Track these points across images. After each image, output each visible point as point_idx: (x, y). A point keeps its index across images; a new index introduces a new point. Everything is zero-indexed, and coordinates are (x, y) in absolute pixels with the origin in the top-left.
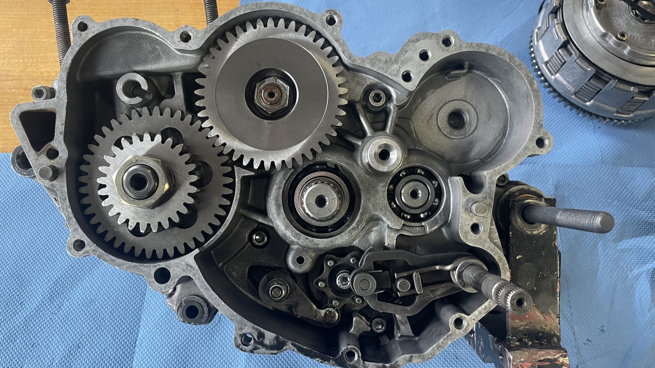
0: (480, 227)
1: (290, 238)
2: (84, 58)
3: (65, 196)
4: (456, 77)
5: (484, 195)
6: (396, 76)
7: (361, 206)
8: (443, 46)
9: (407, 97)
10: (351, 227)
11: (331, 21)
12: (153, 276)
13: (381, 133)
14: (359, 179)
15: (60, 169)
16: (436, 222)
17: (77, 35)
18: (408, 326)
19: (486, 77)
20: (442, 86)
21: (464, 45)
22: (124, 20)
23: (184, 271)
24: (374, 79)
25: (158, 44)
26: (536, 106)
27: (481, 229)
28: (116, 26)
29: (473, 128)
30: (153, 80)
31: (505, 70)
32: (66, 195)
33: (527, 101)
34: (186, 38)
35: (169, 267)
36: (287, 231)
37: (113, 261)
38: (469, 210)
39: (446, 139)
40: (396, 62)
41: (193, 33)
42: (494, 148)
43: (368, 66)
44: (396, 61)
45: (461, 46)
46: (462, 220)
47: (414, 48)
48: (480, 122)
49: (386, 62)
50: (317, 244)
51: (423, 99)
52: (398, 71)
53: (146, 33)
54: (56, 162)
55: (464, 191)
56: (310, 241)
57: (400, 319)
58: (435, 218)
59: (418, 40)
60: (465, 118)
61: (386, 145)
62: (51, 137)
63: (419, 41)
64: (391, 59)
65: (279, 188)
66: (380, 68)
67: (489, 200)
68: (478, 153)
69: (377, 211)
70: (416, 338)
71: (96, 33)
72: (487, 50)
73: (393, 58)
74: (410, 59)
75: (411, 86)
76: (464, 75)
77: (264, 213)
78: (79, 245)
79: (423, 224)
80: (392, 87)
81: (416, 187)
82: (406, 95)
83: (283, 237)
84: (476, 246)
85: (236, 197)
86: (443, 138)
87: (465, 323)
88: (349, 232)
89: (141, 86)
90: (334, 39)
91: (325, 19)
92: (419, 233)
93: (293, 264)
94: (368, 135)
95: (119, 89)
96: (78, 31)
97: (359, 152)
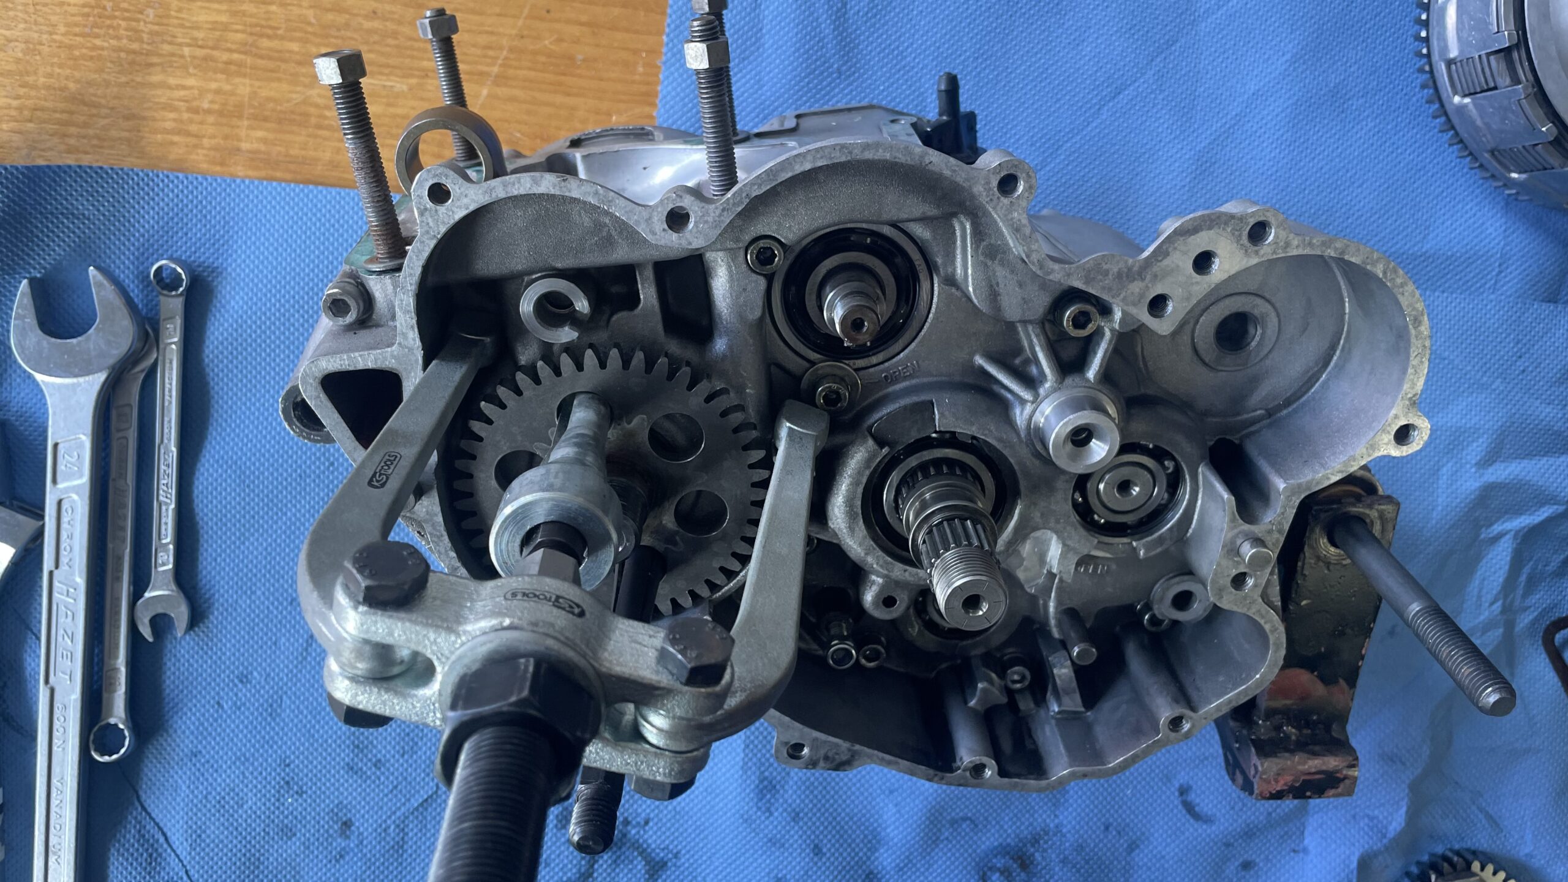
0: (1248, 579)
8: (1248, 243)
11: (1007, 186)
13: (1077, 378)
14: (1020, 469)
17: (428, 213)
21: (1295, 242)
22: (535, 180)
28: (516, 193)
29: (1264, 351)
32: (442, 527)
34: (678, 220)
38: (1235, 551)
39: (1206, 372)
40: (1140, 275)
41: (694, 211)
42: (1298, 390)
46: (1218, 569)
47: (1184, 248)
48: (1284, 337)
49: (1119, 276)
52: (1142, 294)
55: (1233, 521)
56: (912, 575)
58: (1159, 536)
59: (1196, 230)
60: (1253, 329)
63: (1198, 232)
64: (1129, 271)
65: (854, 484)
68: (1266, 398)
70: (1089, 714)
71: (473, 207)
73: (1135, 269)
74: (1172, 271)
75: (1165, 326)
79: (1133, 541)
81: (1137, 479)
83: (857, 562)
84: (1236, 609)
86: (1199, 368)
87: (1186, 725)
89: (573, 305)
90: (1012, 226)
91: (995, 184)
92: (1123, 552)
93: (876, 607)
94: (1048, 385)
95: (526, 307)
96: (430, 204)
97: (1026, 417)
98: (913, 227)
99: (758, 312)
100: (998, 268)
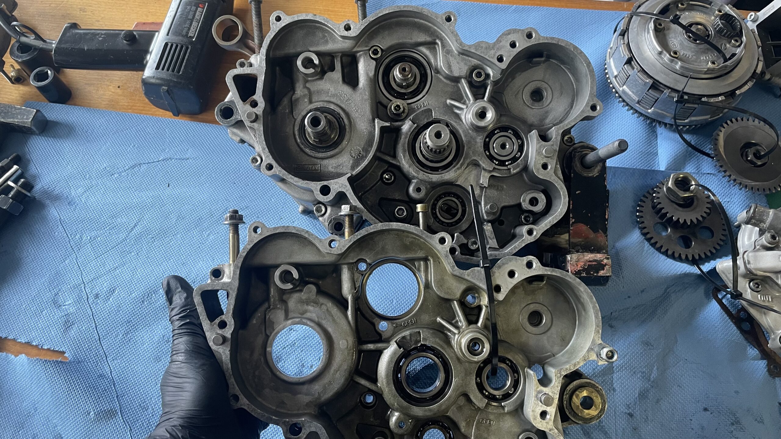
1: (412, 174)
3: (261, 133)
4: (537, 64)
5: (552, 143)
6: (492, 58)
7: (464, 153)
8: (526, 38)
9: (501, 75)
10: (456, 167)
11: (449, 19)
12: (319, 190)
13: (481, 100)
14: (464, 134)
15: (259, 115)
16: (518, 166)
17: (274, 25)
18: (495, 240)
19: (559, 64)
20: (527, 70)
21: (542, 38)
22: (307, 15)
23: (340, 188)
24: (477, 61)
25: (327, 33)
26: (591, 82)
27: (549, 167)
28: (301, 19)
29: (549, 102)
30: (321, 58)
32: (262, 132)
33: (586, 80)
35: (330, 184)
36: (410, 168)
38: (541, 153)
39: (529, 109)
41: (353, 25)
42: (563, 117)
43: (473, 51)
44: (493, 48)
45: (539, 39)
46: (536, 161)
49: (486, 48)
50: (431, 179)
51: (513, 79)
52: (494, 55)
53: (319, 25)
54: (255, 110)
55: (538, 140)
56: (426, 177)
57: (489, 235)
58: (518, 163)
59: (509, 34)
60: (543, 94)
61: (484, 108)
62: (254, 93)
64: (489, 46)
65: (406, 138)
66: (481, 52)
67: (555, 146)
68: (552, 120)
69: (476, 156)
71: (287, 23)
72: (557, 42)
73: (491, 46)
75: (504, 65)
76: (544, 62)
77: (394, 156)
78: (270, 167)
79: (509, 167)
80: (490, 68)
81: (505, 141)
82: (500, 72)
83: (406, 173)
84: (545, 179)
87: (535, 232)
88: (455, 171)
90: (450, 31)
91: (444, 18)
92: (506, 174)
93: (414, 193)
94: (471, 102)
95: (299, 63)
96: (275, 22)
97: (464, 114)
98: (423, 49)
99: (373, 73)
100: (450, 57)
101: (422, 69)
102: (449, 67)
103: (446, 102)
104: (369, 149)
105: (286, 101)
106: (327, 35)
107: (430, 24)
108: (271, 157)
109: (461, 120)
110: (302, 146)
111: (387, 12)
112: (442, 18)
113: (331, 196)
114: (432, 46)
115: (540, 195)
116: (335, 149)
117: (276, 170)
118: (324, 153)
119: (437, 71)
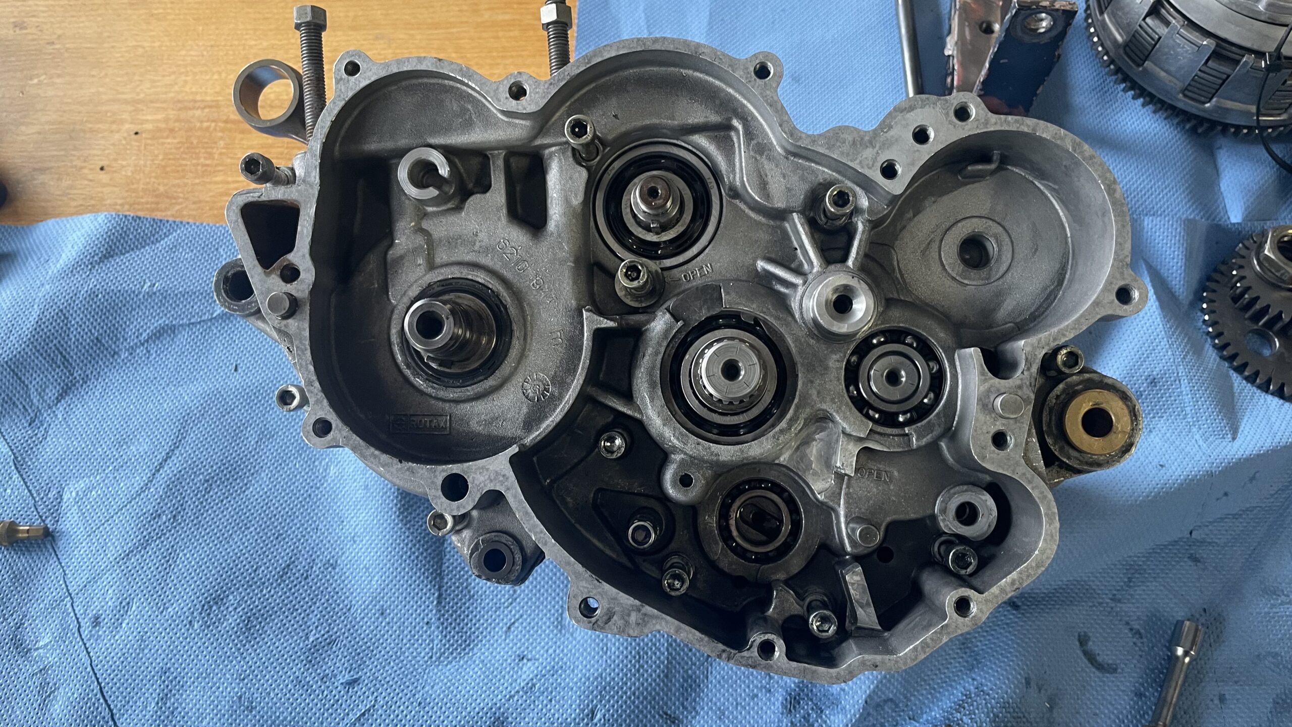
0: (1008, 438)
1: (670, 441)
2: (349, 122)
3: (304, 345)
4: (978, 176)
5: (1018, 382)
6: (870, 168)
7: (798, 393)
9: (888, 206)
10: (777, 429)
11: (762, 72)
12: (439, 486)
13: (839, 265)
14: (796, 346)
15: (301, 301)
16: (930, 427)
17: (342, 82)
18: (872, 610)
19: (1031, 178)
20: (952, 191)
21: (993, 120)
22: (420, 60)
23: (491, 481)
24: (830, 172)
25: (469, 102)
26: (1117, 231)
27: (1011, 441)
28: (405, 69)
29: (1004, 268)
30: (457, 161)
31: (1065, 166)
32: (307, 342)
33: (1104, 222)
34: (518, 92)
35: (466, 473)
36: (666, 428)
37: (375, 457)
38: (990, 406)
39: (955, 285)
40: (871, 143)
42: (1040, 306)
43: (821, 150)
45: (987, 121)
46: (978, 425)
47: (903, 122)
48: (1018, 256)
49: (854, 143)
50: (717, 455)
52: (875, 160)
53: (451, 83)
54: (292, 288)
55: (982, 374)
56: (705, 449)
57: (858, 597)
58: (929, 422)
59: (911, 109)
61: (846, 287)
62: (290, 247)
63: (913, 110)
64: (862, 139)
65: (656, 353)
66: (842, 153)
67: (1025, 390)
68: (1013, 311)
69: (825, 403)
70: (886, 634)
71: (373, 79)
72: (1033, 130)
73: (867, 138)
74: (896, 140)
75: (897, 187)
76: (993, 173)
77: (628, 396)
78: (322, 428)
79: (907, 430)
80: (863, 189)
82: (886, 202)
83: (657, 439)
85: (584, 363)
86: (948, 282)
87: (974, 609)
88: (774, 437)
89: (437, 170)
90: (766, 101)
91: (752, 69)
92: (899, 446)
93: (674, 486)
94: (815, 270)
95: (402, 174)
96: (345, 76)
97: (798, 298)
98: (701, 140)
99: (580, 197)
100: (765, 162)
101: (698, 186)
102: (763, 186)
103: (754, 265)
104: (568, 381)
105: (372, 262)
106: (470, 107)
107: (717, 83)
108: (325, 402)
109: (793, 316)
110: (408, 372)
111: (613, 54)
112: (747, 68)
113: (467, 503)
114: (722, 133)
115: (983, 498)
116: (486, 379)
117: (339, 436)
118: (459, 390)
119: (735, 194)
